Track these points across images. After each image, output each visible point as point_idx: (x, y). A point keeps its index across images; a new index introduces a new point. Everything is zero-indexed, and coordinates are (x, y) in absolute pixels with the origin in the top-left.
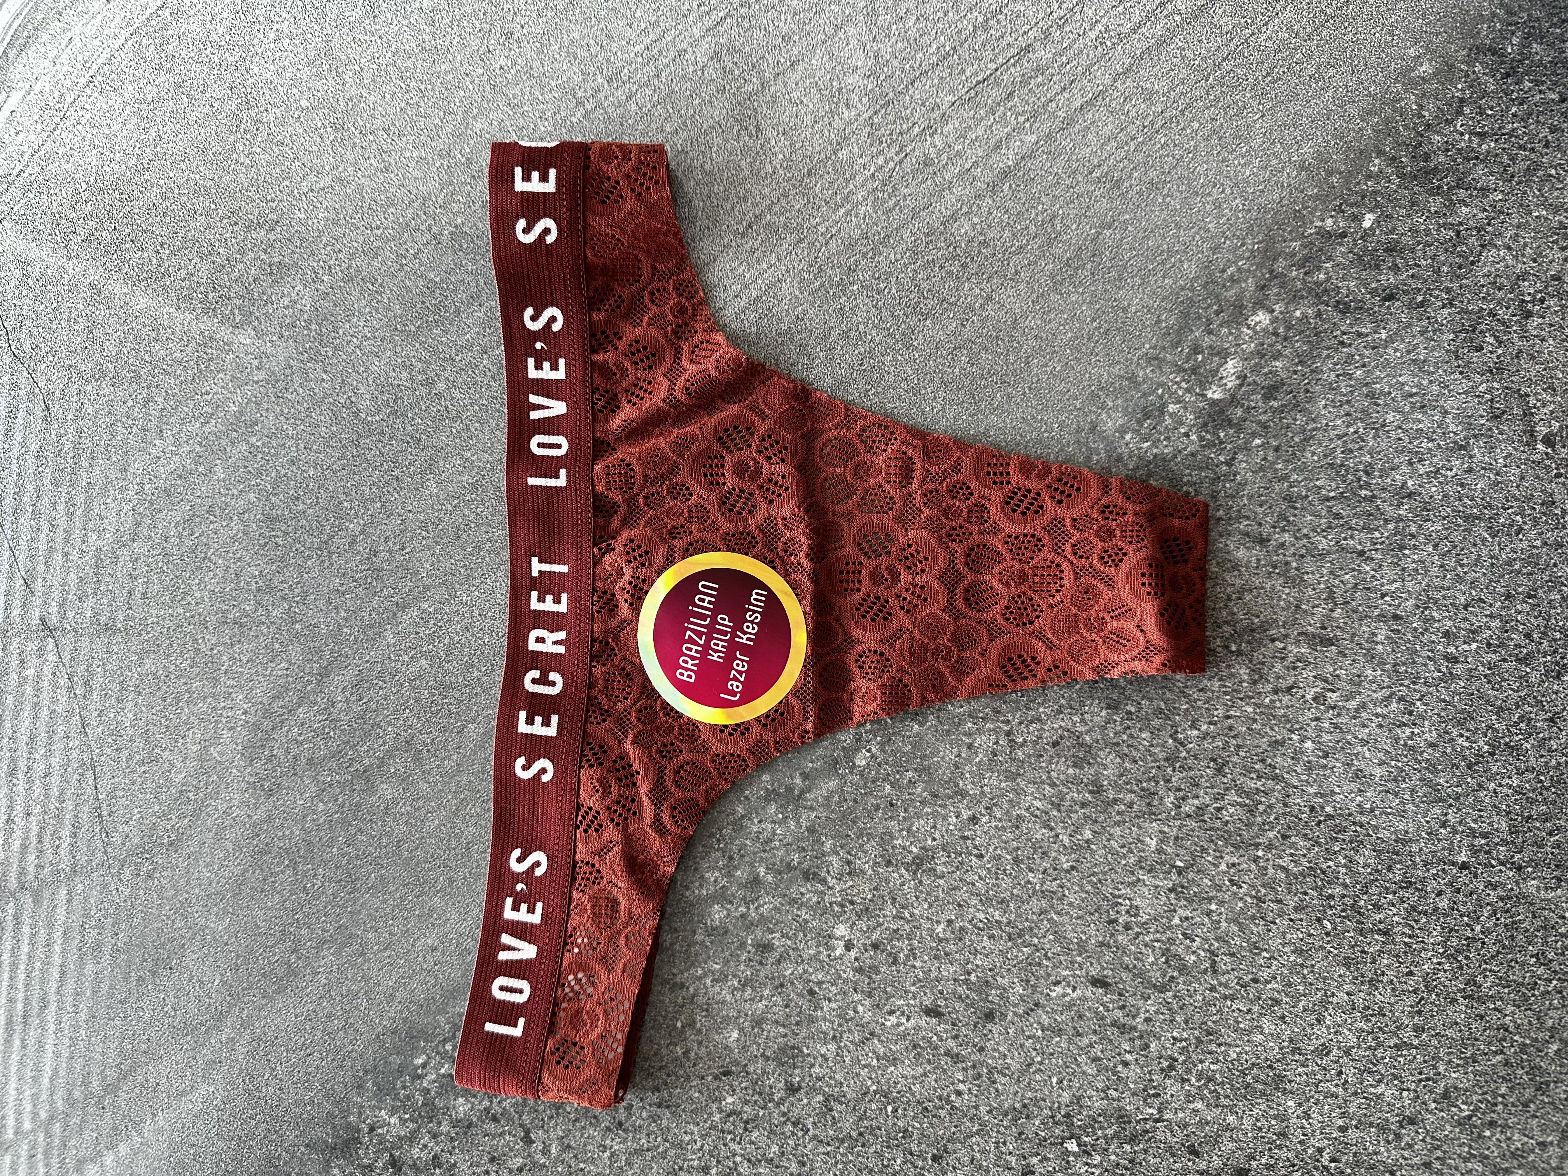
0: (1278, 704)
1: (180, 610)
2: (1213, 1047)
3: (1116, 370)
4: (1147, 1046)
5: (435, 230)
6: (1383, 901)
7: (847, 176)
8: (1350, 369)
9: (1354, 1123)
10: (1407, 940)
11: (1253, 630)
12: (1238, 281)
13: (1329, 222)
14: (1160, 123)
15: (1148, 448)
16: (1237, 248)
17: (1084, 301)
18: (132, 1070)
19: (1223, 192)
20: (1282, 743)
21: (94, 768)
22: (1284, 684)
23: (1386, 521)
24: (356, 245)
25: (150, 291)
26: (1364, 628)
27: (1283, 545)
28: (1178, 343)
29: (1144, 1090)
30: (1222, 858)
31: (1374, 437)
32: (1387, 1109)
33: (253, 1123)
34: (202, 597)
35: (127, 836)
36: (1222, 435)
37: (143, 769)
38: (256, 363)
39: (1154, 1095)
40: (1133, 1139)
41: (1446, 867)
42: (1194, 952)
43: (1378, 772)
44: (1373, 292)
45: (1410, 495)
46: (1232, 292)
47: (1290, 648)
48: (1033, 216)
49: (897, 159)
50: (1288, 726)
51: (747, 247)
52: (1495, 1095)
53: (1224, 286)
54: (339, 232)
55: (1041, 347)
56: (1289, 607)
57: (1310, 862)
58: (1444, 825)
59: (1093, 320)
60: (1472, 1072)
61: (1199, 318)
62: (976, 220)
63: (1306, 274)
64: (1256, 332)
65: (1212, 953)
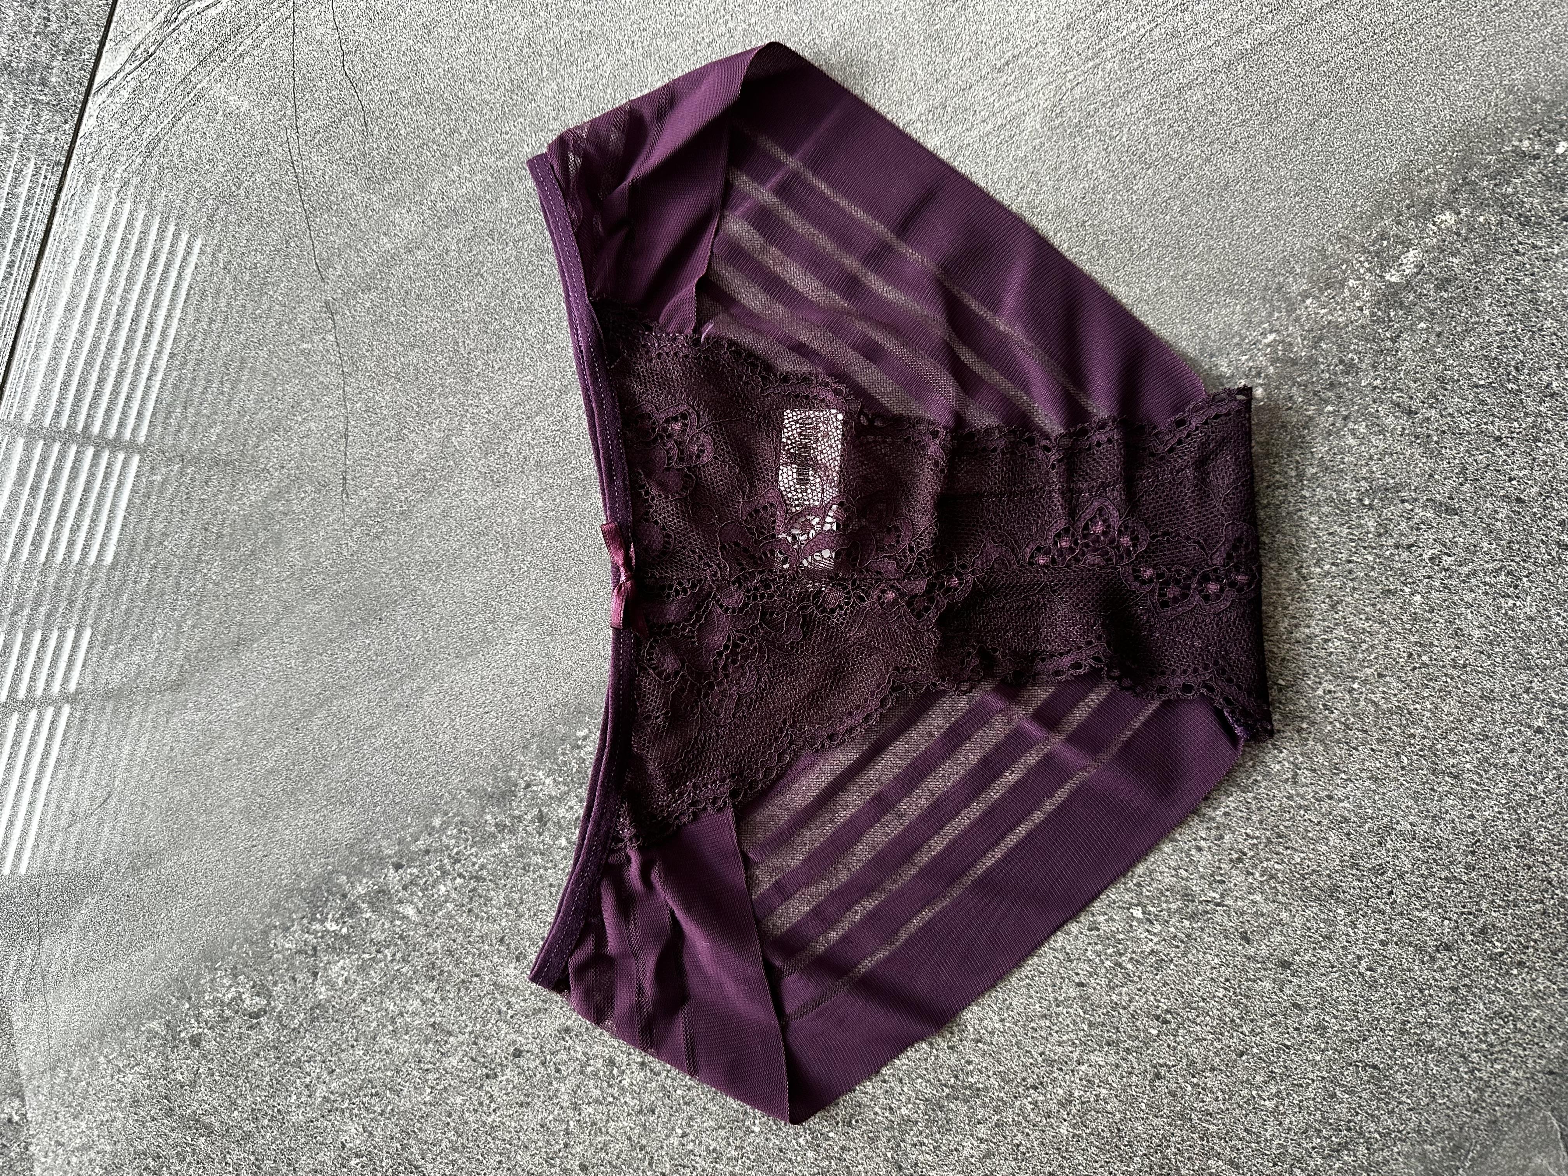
0: (1397, 558)
1: (448, 315)
2: (1280, 849)
3: (1308, 242)
4: (1221, 837)
5: (731, 25)
6: (1459, 748)
7: (1101, 35)
8: (1520, 275)
9: (1395, 939)
10: (1474, 786)
11: (1387, 490)
12: (1433, 183)
13: (1526, 143)
14: (1389, 32)
15: (1326, 314)
16: (1437, 153)
17: (1291, 177)
18: (329, 700)
19: (1435, 102)
20: (1394, 593)
21: (346, 436)
22: (1406, 542)
23: (1526, 414)
24: (659, 26)
25: (473, 39)
26: (1488, 505)
27: (1428, 419)
28: (1368, 227)
29: (1212, 875)
30: (1320, 683)
31: (1529, 339)
32: (1427, 933)
33: (425, 763)
34: (469, 307)
35: (365, 500)
36: (1392, 314)
37: (390, 445)
38: (554, 114)
39: (1219, 881)
40: (1193, 917)
41: (1523, 729)
42: (1280, 762)
43: (1476, 633)
44: (1554, 211)
45: (1552, 396)
46: (1425, 191)
47: (1417, 511)
48: (1260, 95)
49: (1148, 27)
50: (1402, 579)
51: (1002, 81)
52: (1528, 938)
53: (1419, 184)
54: (647, 14)
55: (1245, 210)
56: (1423, 475)
57: (1399, 702)
58: (1527, 691)
59: (1296, 195)
60: (1511, 915)
61: (1391, 209)
62: (1208, 91)
63: (1495, 185)
64: (1440, 229)
65: (1296, 765)
